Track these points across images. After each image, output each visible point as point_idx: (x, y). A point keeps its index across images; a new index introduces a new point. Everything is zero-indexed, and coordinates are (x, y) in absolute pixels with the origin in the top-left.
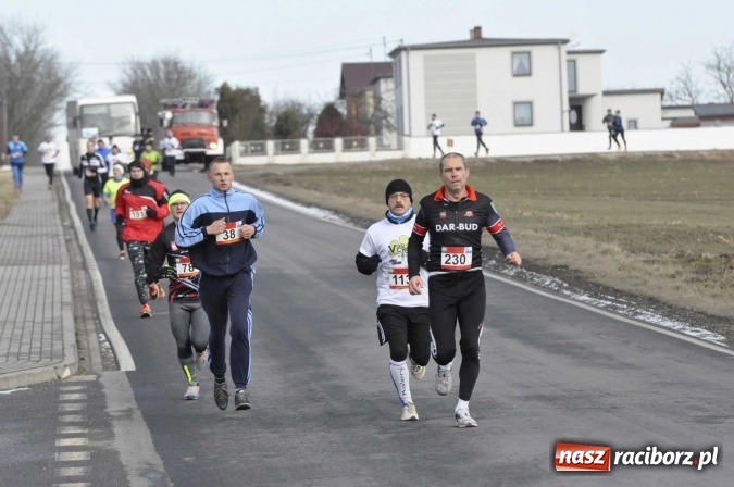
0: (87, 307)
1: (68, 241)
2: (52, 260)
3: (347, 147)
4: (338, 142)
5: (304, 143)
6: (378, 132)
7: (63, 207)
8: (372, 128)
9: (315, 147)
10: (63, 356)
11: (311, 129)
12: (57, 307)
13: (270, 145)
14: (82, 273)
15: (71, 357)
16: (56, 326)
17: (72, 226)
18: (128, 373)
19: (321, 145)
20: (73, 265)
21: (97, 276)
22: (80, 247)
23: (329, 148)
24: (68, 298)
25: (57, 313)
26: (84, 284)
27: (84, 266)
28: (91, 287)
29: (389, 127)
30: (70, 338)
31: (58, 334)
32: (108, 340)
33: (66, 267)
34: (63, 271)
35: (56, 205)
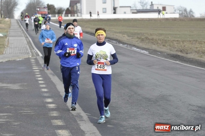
0: (30, 45)
1: (23, 33)
2: (21, 36)
3: (71, 16)
4: (69, 15)
5: (63, 15)
6: (77, 13)
7: (20, 26)
8: (76, 13)
9: (65, 16)
10: (29, 53)
11: (64, 12)
12: (25, 44)
13: (57, 15)
14: (27, 39)
15: (31, 54)
16: (26, 48)
17: (22, 30)
18: (41, 57)
19: (66, 15)
20: (26, 37)
21: (30, 39)
22: (26, 34)
23: (68, 16)
24: (26, 43)
25: (25, 46)
26: (28, 41)
27: (27, 37)
28: (30, 41)
29: (79, 12)
30: (29, 50)
31: (27, 49)
32: (36, 51)
33: (24, 37)
34: (24, 38)
35: (18, 26)
